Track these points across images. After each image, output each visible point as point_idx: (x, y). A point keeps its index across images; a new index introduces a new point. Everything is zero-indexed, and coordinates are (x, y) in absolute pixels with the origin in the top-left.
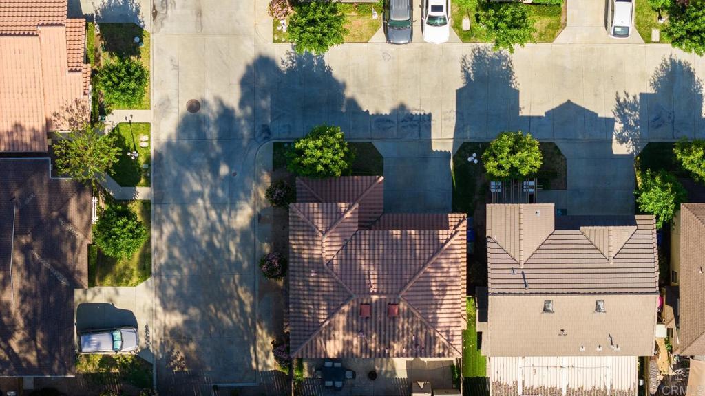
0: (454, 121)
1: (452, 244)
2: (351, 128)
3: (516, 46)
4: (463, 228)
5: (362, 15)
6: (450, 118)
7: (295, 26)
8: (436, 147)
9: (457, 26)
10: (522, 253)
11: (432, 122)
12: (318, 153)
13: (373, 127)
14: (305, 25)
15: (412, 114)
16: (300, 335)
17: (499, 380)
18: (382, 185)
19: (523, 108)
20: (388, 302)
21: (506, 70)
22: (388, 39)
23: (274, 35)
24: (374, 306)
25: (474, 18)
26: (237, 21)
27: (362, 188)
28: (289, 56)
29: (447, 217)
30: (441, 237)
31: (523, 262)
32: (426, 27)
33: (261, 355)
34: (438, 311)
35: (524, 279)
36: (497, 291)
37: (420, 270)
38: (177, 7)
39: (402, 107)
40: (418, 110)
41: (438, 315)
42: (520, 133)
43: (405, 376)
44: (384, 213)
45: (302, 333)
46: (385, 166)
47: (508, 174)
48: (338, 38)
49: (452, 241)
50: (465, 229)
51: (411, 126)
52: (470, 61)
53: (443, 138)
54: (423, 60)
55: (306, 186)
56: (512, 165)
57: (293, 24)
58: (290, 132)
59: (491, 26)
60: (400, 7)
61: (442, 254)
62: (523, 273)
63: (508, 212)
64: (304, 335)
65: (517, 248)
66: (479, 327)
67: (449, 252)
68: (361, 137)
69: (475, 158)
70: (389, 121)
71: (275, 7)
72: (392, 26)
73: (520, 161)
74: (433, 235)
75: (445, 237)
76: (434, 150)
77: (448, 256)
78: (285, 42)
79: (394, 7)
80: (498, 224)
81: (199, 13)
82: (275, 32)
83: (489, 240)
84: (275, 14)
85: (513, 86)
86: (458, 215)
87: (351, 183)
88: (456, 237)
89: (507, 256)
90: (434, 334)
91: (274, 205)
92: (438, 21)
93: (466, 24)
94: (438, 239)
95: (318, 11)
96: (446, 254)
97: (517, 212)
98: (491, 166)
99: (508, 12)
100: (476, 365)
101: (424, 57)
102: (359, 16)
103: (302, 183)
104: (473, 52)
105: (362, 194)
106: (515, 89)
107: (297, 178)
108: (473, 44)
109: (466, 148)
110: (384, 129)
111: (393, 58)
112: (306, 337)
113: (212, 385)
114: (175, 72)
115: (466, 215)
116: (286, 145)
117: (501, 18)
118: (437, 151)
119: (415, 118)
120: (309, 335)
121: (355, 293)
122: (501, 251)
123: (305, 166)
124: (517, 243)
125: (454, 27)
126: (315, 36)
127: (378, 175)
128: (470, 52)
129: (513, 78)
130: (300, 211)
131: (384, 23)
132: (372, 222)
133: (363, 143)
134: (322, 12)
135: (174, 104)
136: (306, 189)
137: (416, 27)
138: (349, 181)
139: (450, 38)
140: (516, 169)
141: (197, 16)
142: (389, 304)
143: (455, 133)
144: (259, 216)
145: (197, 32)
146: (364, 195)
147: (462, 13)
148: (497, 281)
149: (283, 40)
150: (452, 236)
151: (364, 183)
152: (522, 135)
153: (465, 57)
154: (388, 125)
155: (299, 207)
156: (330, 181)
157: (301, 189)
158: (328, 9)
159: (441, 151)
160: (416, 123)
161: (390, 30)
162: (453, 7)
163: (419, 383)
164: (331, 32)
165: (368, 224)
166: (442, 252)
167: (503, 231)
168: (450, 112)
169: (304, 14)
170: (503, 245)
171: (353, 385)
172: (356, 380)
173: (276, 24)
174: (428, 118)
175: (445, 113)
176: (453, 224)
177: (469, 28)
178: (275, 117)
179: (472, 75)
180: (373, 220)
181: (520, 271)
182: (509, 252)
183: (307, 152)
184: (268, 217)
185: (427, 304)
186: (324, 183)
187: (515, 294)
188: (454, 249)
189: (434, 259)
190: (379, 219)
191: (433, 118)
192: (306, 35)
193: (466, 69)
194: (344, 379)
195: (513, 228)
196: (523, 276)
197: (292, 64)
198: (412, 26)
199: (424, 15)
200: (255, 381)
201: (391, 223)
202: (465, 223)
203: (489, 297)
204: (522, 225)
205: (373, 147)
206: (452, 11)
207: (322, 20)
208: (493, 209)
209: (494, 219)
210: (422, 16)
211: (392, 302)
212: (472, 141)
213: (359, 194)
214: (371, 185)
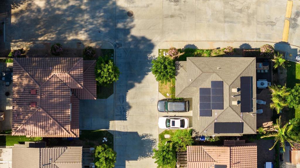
0: (123, 131)
1: (64, 131)
2: (121, 84)
3: (155, 160)
4: (73, 136)
5: (171, 89)
6: (125, 129)
7: (164, 60)
8: (111, 123)
9: (166, 132)
10: (59, 163)
11: (122, 121)
12: (105, 70)
13: (121, 94)
14: (164, 64)
15: (126, 112)
16: (23, 62)
17: (3, 152)
18: (92, 99)
19: (129, 162)
20: (37, 102)
21: (146, 155)
22: (160, 101)
23: (162, 49)
24: (35, 96)
25: (169, 140)
26: (169, 33)
27: (91, 90)
28: (153, 56)
29: (77, 128)
30: (67, 126)
31: (55, 163)
32: (166, 118)
33: (18, 44)
34: (33, 125)
35: (47, 164)
36: (41, 152)
37: (52, 117)
38: (175, 7)
39: (130, 107)
40: (128, 114)
41: (31, 125)
42: (115, 162)
43: (7, 109)
44: (80, 100)
45: (24, 63)
46: (103, 99)
47: (96, 156)
48: (159, 79)
49: (65, 131)
50: (72, 137)
51: (121, 111)
52: (150, 138)
53: (116, 126)
54: (151, 117)
55: (92, 64)
56: (100, 158)
57: (165, 59)
58: (118, 57)
59: (164, 148)
60: (174, 107)
61: (59, 127)
62: (50, 164)
63: (78, 157)
64: (23, 64)
65: (62, 161)
66: (27, 143)
67: (60, 130)
68: (116, 89)
69: (105, 141)
70: (123, 101)
71: (174, 51)
72: (165, 103)
73: (102, 162)
74: (68, 123)
75: (67, 128)
76: (110, 122)
77: (58, 129)
78: (159, 54)
79: (174, 104)
80: (73, 152)
81: (172, 16)
82: (163, 50)
83: (66, 148)
84: (170, 50)
85: (139, 157)
86: (78, 133)
87: (94, 85)
88: (67, 133)
89: (58, 157)
90: (22, 123)
91: (84, 50)
92: (168, 124)
93: (167, 136)
94: (66, 125)
95: (171, 70)
96: (59, 129)
97: (78, 161)
98: (99, 148)
99: (170, 156)
100: (11, 141)
101: (152, 117)
102: (170, 87)
103: (94, 63)
104: (155, 139)
105: (88, 90)
106: (138, 158)
107: (96, 61)
108: (158, 139)
109: (110, 136)
110: (120, 99)
111: (152, 103)
112: (22, 65)
113: (5, 22)
114: (146, 6)
115: (78, 137)
116: (112, 55)
117: (167, 153)
118: (110, 123)
119: (124, 113)
120: (23, 67)
121: (41, 87)
122: (60, 153)
123: (100, 65)
124: (64, 161)
125: (166, 130)
126: (159, 69)
127: (97, 97)
128: (154, 138)
129: (143, 158)
130: (79, 62)
131: (167, 99)
132: (76, 94)
133: (113, 90)
134: (170, 72)
135: (132, 5)
136: (91, 65)
137: (165, 114)
138: (94, 84)
139: (161, 129)
140: (99, 160)
141: (171, 15)
142: (36, 103)
143: (118, 131)
144: (81, 43)
145: (163, 15)
146: (87, 90)
147: (172, 134)
148: (46, 152)
149: (160, 54)
150: (68, 131)
151: (93, 91)
152: (114, 162)
153: (152, 136)
154: (121, 101)
155: (81, 62)
156: (94, 75)
157: (91, 62)
158: (172, 74)
159: (110, 125)
160: (122, 113)
161: (164, 102)
162: (175, 131)
163: (3, 115)
164: (161, 76)
165: (74, 92)
166: (60, 127)
167: (69, 154)
168: (127, 129)
169: (169, 64)
170: (63, 154)
171: (3, 85)
172: (5, 87)
173: (167, 50)
174: (125, 119)
175: (127, 127)
176: (74, 131)
177: (165, 137)
178: (125, 50)
179: (144, 139)
180: (77, 95)
181: (51, 162)
182: (60, 157)
183: (107, 65)
184: (80, 47)
185: (36, 120)
186: (93, 73)
187: (40, 160)
188: (62, 132)
189: (57, 123)
190: (77, 97)
191: (125, 121)
192: (160, 65)
193: (147, 136)
194: (6, 81)
195: (71, 159)
196: (49, 164)
197: (149, 58)
198: (166, 112)
199: (170, 118)
200: (6, 41)
201: (75, 103)
202: (75, 136)
203: (39, 148)
204: (72, 163)
205: (111, 94)
206: (173, 130)
207: (167, 72)
208: (80, 150)
209: (75, 150)
210: (170, 116)
211: (37, 104)
212: (114, 139)
213: (88, 89)
214: (92, 94)
